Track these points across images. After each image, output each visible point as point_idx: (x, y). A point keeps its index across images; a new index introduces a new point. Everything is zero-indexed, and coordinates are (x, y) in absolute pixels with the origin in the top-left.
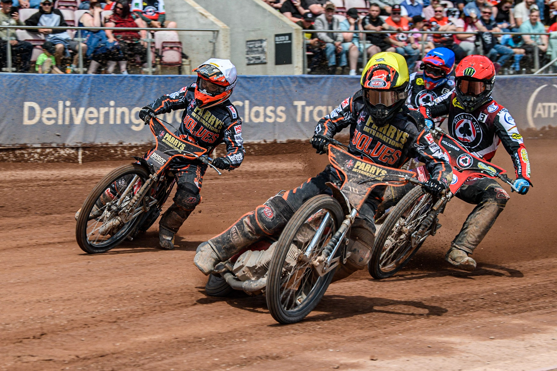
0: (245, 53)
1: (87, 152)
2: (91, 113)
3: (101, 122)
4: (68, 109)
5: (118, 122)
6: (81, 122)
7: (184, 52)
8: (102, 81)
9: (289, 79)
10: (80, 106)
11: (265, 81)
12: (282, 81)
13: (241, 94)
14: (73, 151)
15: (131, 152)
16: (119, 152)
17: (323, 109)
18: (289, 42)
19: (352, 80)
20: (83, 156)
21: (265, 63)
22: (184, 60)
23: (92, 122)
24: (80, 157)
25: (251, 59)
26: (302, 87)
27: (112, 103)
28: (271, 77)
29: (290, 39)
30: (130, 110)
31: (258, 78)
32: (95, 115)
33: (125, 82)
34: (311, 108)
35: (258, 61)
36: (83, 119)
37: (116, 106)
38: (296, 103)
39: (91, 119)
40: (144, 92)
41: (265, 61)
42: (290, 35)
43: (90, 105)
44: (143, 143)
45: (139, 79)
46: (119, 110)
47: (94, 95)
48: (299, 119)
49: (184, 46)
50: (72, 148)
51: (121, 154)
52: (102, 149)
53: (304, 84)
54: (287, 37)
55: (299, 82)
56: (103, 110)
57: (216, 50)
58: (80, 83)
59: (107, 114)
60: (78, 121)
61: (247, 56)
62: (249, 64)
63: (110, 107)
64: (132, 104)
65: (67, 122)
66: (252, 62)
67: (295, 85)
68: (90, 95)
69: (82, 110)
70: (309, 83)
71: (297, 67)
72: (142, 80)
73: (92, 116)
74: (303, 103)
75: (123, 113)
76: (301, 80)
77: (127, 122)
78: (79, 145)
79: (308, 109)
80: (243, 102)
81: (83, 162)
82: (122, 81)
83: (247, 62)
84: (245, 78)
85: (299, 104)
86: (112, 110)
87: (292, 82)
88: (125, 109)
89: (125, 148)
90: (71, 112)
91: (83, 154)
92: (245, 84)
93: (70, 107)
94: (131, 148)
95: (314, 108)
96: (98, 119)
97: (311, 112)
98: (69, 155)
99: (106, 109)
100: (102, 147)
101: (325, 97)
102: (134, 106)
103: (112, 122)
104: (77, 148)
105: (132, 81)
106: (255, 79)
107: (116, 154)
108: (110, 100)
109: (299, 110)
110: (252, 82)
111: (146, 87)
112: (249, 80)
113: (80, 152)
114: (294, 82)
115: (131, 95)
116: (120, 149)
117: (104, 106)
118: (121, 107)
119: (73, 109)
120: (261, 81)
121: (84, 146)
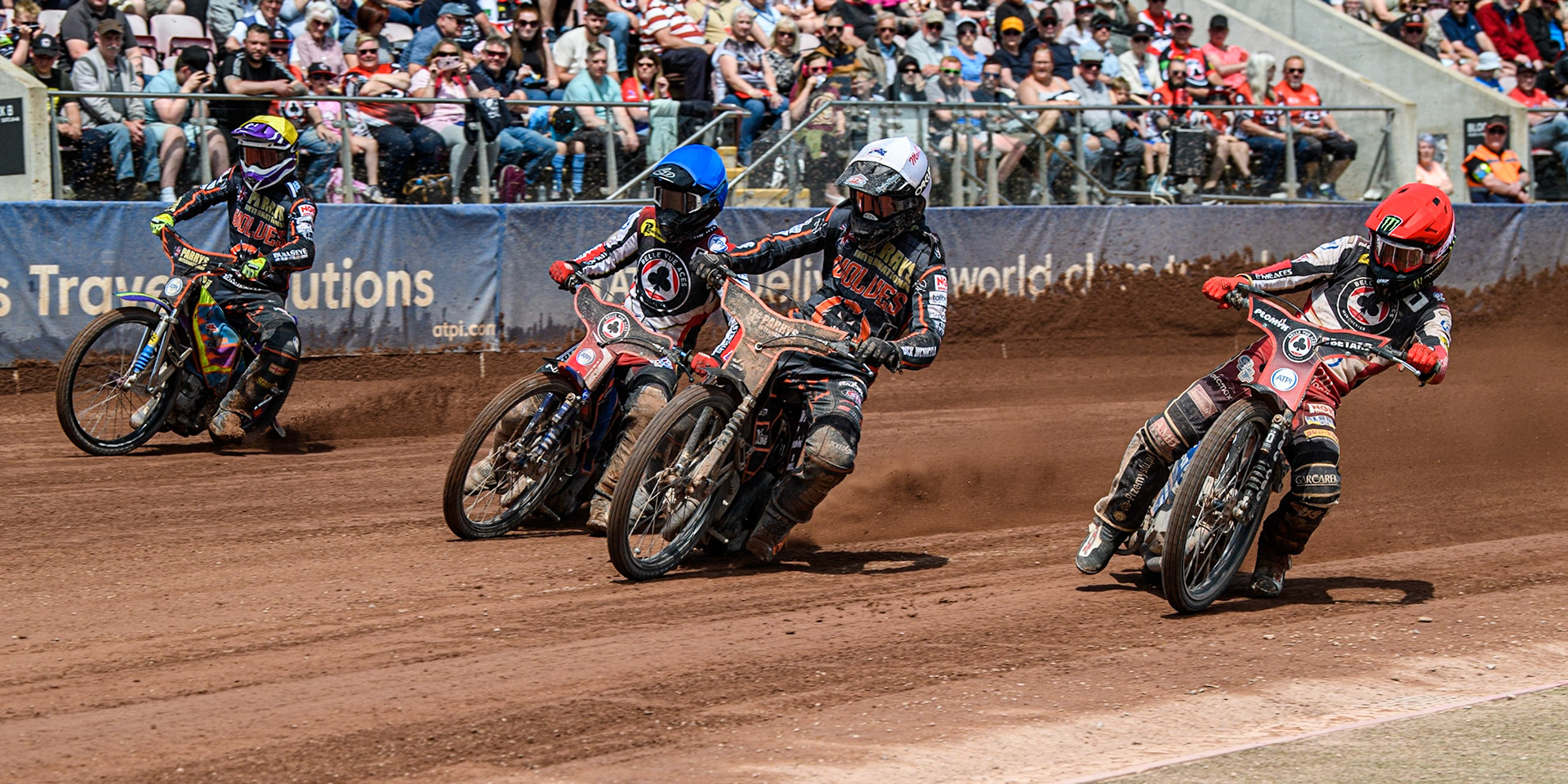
9: (15, 211)
17: (104, 283)
18: (17, 119)
26: (50, 230)
29: (18, 111)
34: (74, 281)
38: (35, 269)
42: (17, 104)
48: (43, 311)
53: (55, 224)
54: (10, 108)
55: (42, 219)
67: (30, 226)
70: (65, 220)
71: (36, 181)
74: (54, 269)
76: (46, 213)
79: (65, 284)
85: (43, 271)
87: (24, 217)
95: (81, 282)
97: (74, 292)
101: (107, 256)
109: (44, 286)
114: (27, 219)
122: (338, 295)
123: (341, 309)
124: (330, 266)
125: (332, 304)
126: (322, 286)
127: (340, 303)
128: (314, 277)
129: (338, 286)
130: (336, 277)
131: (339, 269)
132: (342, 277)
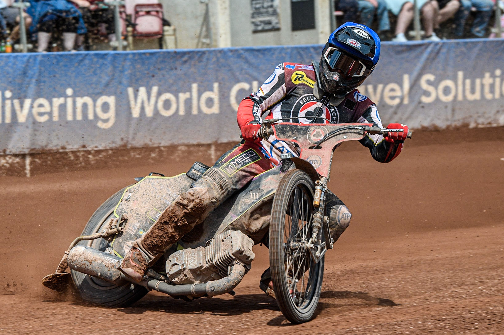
0: (250, 16)
1: (37, 160)
2: (41, 106)
3: (56, 118)
4: (8, 102)
5: (79, 117)
6: (27, 119)
7: (166, 17)
8: (54, 61)
9: (312, 50)
10: (26, 97)
11: (280, 53)
12: (302, 52)
13: (247, 73)
14: (17, 160)
15: (97, 158)
16: (81, 159)
19: (400, 49)
20: (32, 166)
21: (278, 29)
22: (166, 28)
23: (43, 119)
24: (28, 167)
25: (259, 23)
27: (69, 91)
28: (288, 48)
30: (95, 101)
31: (269, 50)
32: (47, 109)
33: (87, 62)
35: (269, 27)
36: (30, 114)
37: (75, 96)
39: (41, 114)
40: (113, 75)
41: (278, 26)
43: (38, 95)
44: (114, 145)
45: (106, 57)
46: (80, 101)
47: (44, 82)
49: (165, 9)
50: (16, 155)
51: (84, 161)
52: (58, 155)
56: (57, 101)
57: (210, 13)
58: (23, 66)
59: (63, 107)
60: (22, 118)
61: (254, 20)
62: (255, 32)
63: (66, 96)
64: (97, 91)
65: (8, 120)
66: (260, 28)
68: (38, 82)
69: (28, 102)
71: (322, 33)
72: (109, 58)
73: (42, 110)
75: (85, 105)
77: (91, 117)
78: (27, 151)
80: (251, 84)
81: (32, 174)
82: (82, 61)
83: (253, 28)
84: (251, 50)
86: (70, 101)
88: (88, 100)
89: (89, 152)
90: (13, 105)
91: (31, 164)
92: (252, 59)
93: (12, 98)
94: (98, 152)
96: (50, 114)
98: (12, 164)
99: (61, 100)
100: (57, 152)
102: (100, 94)
103: (70, 118)
104: (23, 156)
105: (95, 60)
106: (266, 52)
107: (77, 162)
108: (65, 88)
110: (261, 56)
111: (115, 67)
112: (257, 53)
113: (28, 161)
115: (95, 79)
116: (83, 155)
117: (59, 96)
118: (82, 96)
119: (16, 102)
120: (273, 54)
121: (33, 152)
122: (492, 90)
123: (494, 100)
124: (487, 75)
125: (489, 96)
126: (482, 86)
127: (494, 96)
128: (478, 81)
129: (492, 86)
130: (491, 81)
131: (493, 76)
132: (494, 81)
